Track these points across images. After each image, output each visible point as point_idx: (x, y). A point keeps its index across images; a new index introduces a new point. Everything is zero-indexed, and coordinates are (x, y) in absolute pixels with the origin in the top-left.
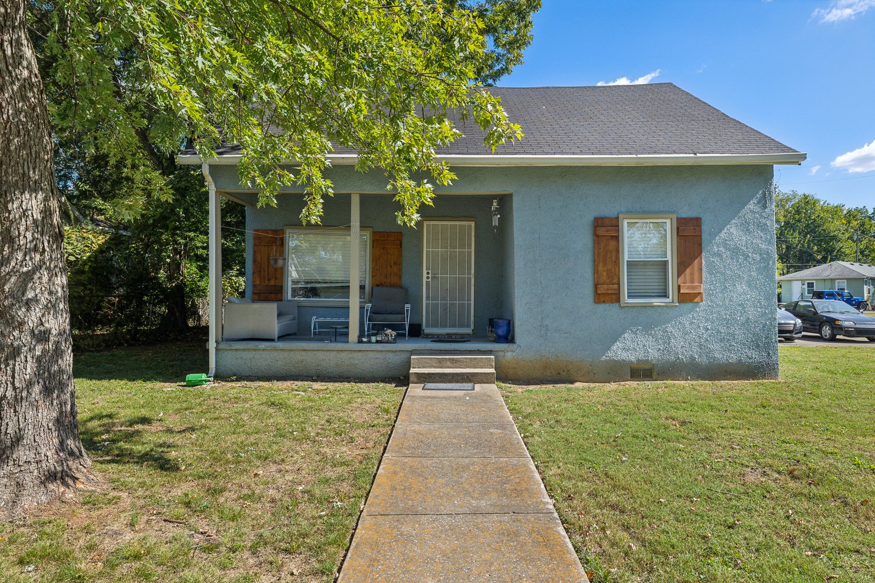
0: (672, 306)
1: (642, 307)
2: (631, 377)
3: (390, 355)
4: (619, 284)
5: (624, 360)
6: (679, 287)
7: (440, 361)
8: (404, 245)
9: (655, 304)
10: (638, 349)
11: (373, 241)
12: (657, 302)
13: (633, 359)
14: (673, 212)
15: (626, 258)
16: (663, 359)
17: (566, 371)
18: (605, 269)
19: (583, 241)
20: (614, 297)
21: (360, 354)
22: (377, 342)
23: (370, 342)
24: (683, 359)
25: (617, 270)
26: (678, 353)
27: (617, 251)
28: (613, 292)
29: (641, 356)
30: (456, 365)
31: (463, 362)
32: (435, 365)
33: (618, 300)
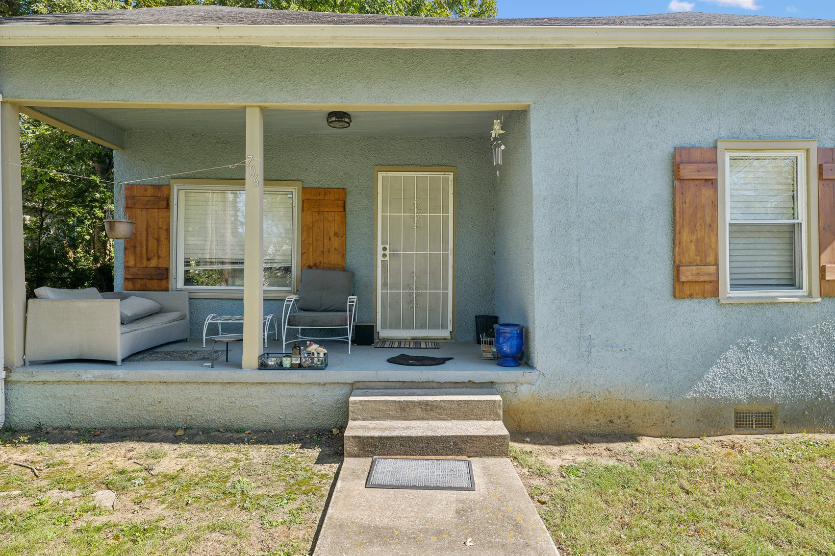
0: (808, 304)
1: (757, 304)
2: (736, 427)
3: (316, 391)
4: (716, 264)
5: (725, 399)
6: (823, 270)
8: (349, 207)
9: (781, 300)
10: (750, 379)
11: (303, 201)
12: (783, 295)
13: (741, 395)
14: (812, 138)
15: (728, 220)
16: (793, 396)
17: (623, 417)
18: (694, 238)
19: (654, 189)
20: (708, 287)
21: (262, 389)
22: (293, 367)
23: (280, 366)
24: (827, 396)
25: (713, 240)
26: (819, 384)
27: (714, 205)
28: (706, 278)
29: (756, 392)
30: (432, 413)
31: (444, 409)
32: (393, 414)
33: (715, 293)
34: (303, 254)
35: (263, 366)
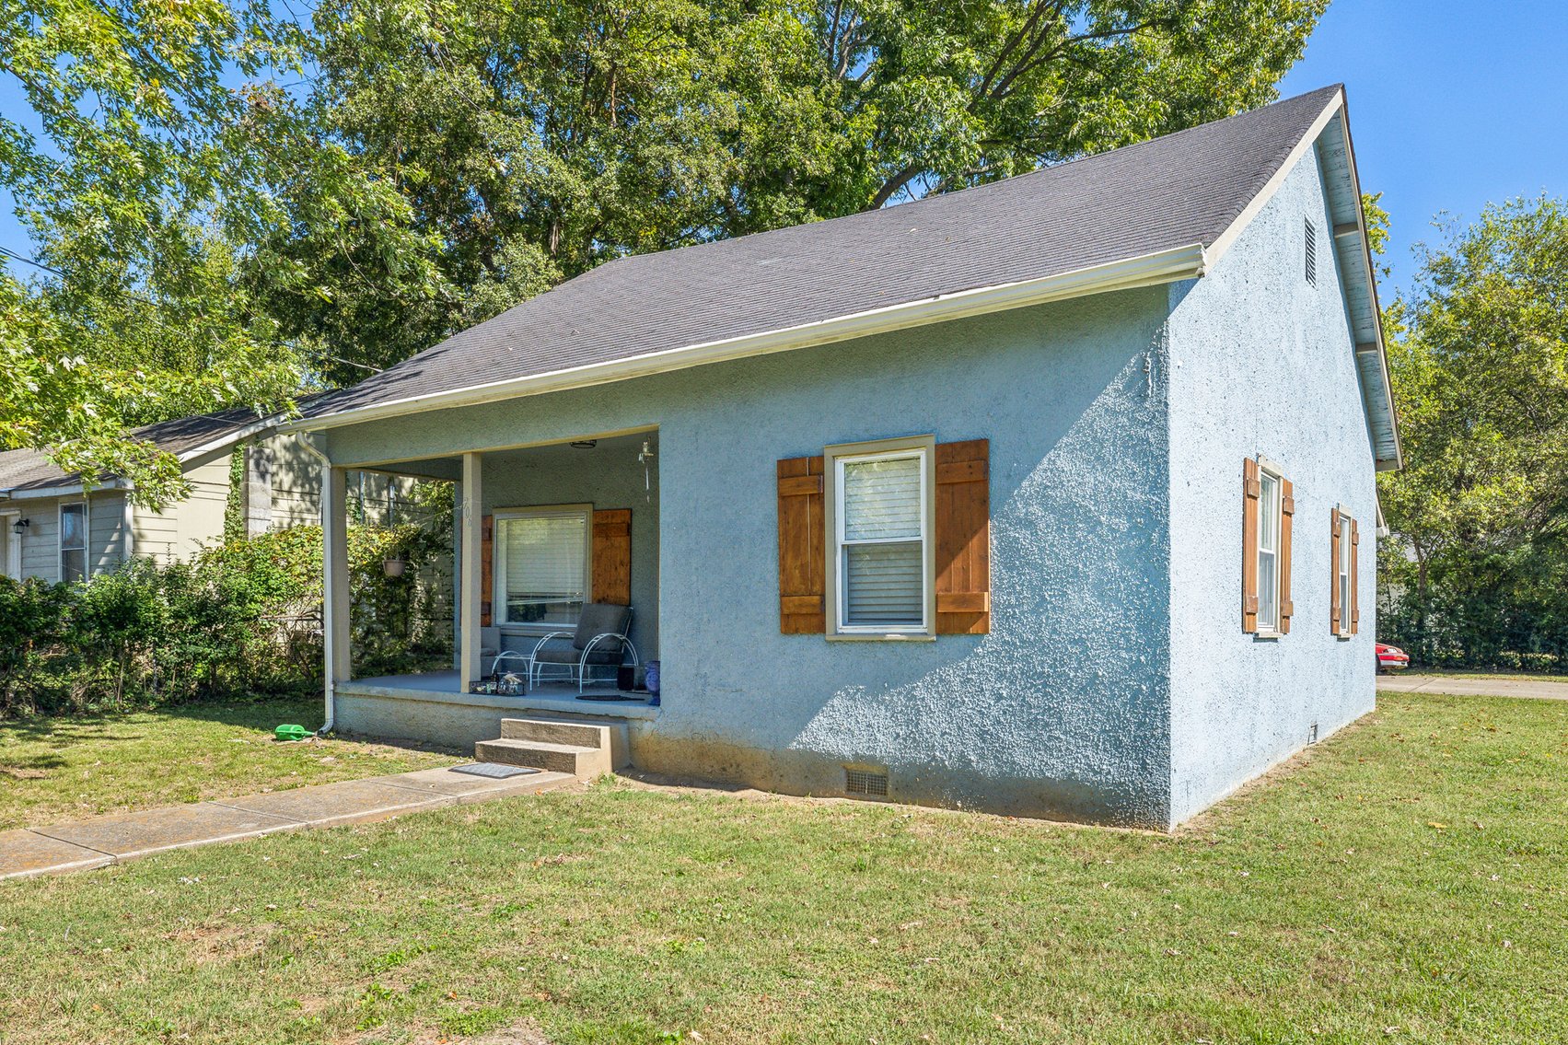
0: (924, 642)
1: (868, 642)
2: (848, 790)
4: (823, 596)
5: (829, 754)
6: (937, 600)
7: (535, 728)
8: (635, 530)
9: (889, 637)
10: (857, 732)
11: (594, 526)
13: (847, 751)
14: (924, 434)
15: (841, 539)
16: (903, 758)
17: (734, 766)
18: (799, 563)
19: (763, 506)
20: (815, 621)
22: (493, 692)
23: (484, 692)
24: (943, 761)
25: (820, 566)
26: (934, 746)
27: (820, 524)
28: (810, 610)
29: (862, 749)
30: (553, 737)
31: (561, 733)
32: (528, 735)
33: (821, 628)
34: (594, 586)
35: (474, 692)
